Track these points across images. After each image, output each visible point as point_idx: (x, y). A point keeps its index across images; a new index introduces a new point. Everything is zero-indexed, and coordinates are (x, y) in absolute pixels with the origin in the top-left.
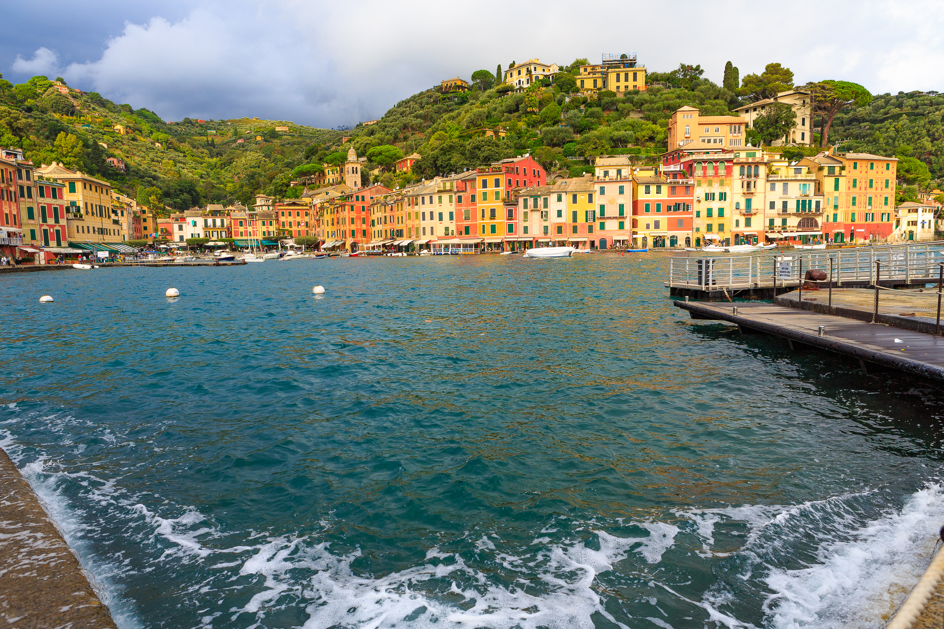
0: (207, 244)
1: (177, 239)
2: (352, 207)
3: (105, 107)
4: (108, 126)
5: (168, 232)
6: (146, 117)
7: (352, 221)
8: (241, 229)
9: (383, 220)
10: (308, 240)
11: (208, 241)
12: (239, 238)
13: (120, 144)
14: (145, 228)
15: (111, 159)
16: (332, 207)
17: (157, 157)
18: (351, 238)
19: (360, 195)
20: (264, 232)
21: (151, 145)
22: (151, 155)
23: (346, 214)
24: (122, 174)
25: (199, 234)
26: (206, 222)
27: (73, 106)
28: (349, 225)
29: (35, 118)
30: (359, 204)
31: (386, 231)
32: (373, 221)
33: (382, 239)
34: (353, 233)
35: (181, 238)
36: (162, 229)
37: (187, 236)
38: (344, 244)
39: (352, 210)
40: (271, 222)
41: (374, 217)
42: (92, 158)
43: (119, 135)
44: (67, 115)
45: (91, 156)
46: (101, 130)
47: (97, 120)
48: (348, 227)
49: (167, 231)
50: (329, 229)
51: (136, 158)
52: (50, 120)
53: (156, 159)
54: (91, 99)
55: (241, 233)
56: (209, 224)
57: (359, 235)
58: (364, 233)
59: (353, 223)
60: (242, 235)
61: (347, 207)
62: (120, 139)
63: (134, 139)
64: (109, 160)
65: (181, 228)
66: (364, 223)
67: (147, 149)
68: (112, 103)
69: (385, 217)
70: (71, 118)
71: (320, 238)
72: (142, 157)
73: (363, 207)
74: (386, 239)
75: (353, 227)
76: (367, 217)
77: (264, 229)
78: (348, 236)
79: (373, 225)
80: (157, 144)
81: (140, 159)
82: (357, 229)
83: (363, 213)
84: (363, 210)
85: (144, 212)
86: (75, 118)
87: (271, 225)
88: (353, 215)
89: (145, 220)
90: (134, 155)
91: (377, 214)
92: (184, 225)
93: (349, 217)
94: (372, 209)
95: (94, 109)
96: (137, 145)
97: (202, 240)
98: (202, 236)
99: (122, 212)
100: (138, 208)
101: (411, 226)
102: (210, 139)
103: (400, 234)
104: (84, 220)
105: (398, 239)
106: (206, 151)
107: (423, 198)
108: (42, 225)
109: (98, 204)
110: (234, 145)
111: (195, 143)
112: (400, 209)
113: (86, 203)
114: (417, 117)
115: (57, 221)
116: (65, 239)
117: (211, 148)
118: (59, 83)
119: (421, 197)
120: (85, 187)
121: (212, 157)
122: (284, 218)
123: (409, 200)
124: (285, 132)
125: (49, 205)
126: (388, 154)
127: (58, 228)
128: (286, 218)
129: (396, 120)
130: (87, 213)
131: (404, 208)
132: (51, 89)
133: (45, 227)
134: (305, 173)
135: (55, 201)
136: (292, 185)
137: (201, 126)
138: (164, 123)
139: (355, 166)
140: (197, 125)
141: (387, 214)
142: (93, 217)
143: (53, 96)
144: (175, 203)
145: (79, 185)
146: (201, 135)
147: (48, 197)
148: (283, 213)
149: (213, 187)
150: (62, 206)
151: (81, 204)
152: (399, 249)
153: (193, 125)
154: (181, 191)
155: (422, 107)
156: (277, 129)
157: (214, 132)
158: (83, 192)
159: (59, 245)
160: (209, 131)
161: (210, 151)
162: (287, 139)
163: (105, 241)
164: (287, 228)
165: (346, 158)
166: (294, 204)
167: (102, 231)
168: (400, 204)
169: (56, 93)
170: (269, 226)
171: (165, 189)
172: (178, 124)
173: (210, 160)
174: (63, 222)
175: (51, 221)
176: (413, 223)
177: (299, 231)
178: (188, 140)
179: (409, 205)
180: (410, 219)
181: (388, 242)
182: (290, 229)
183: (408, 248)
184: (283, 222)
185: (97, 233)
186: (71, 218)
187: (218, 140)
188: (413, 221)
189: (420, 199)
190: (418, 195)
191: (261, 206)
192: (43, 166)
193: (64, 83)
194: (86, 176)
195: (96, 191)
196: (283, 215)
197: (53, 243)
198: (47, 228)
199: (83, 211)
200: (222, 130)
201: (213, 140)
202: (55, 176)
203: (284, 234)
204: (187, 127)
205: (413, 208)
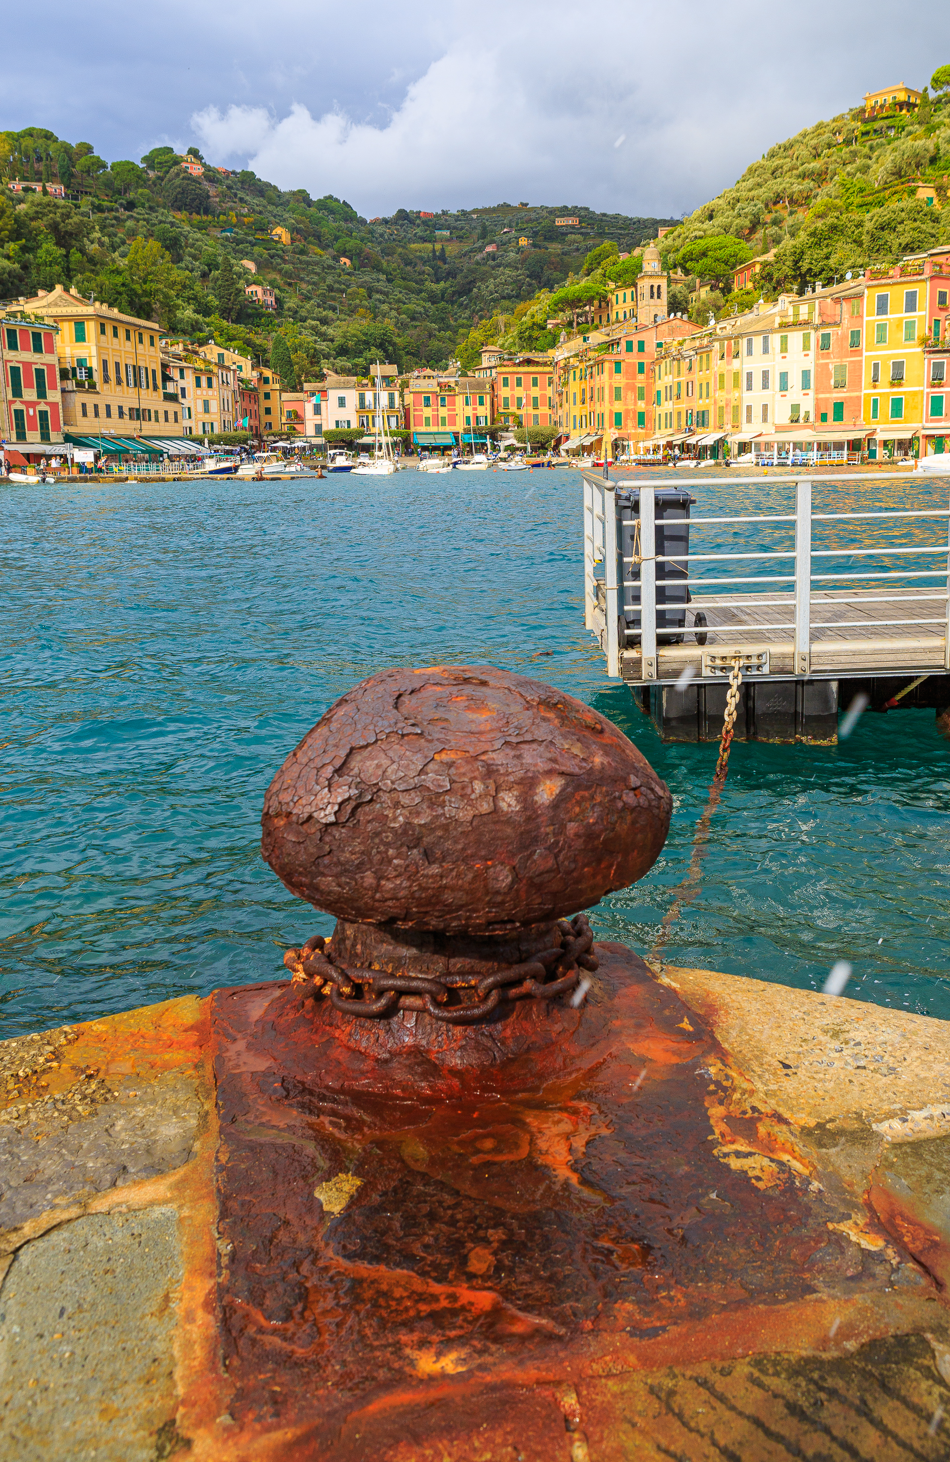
0: (360, 441)
1: (310, 430)
2: (618, 364)
3: (263, 196)
4: (262, 230)
5: (297, 418)
6: (332, 212)
7: (617, 394)
8: (427, 412)
9: (675, 391)
10: (537, 434)
11: (361, 434)
12: (423, 429)
13: (279, 261)
14: (268, 411)
15: (253, 288)
16: (582, 366)
17: (339, 283)
18: (613, 430)
19: (635, 339)
20: (468, 418)
21: (331, 262)
22: (329, 280)
23: (605, 380)
24: (269, 315)
25: (349, 422)
26: (362, 398)
27: (208, 197)
28: (611, 402)
29: (138, 220)
30: (633, 359)
31: (679, 413)
32: (659, 393)
33: (670, 431)
34: (618, 420)
35: (318, 428)
36: (289, 412)
37: (329, 426)
38: (600, 441)
39: (618, 370)
40: (481, 398)
41: (660, 385)
42: (220, 286)
43: (279, 246)
44: (198, 213)
45: (220, 282)
46: (251, 238)
47: (246, 220)
48: (606, 407)
49: (297, 416)
50: (577, 410)
51: (304, 286)
52: (161, 222)
53: (336, 286)
54: (242, 182)
55: (427, 419)
56: (367, 403)
57: (630, 423)
58: (641, 419)
59: (618, 397)
60: (428, 424)
61: (607, 365)
62: (280, 252)
63: (302, 252)
64: (249, 290)
65: (317, 410)
66: (641, 397)
67: (324, 268)
68: (275, 188)
69: (679, 384)
70: (205, 218)
71: (562, 430)
72: (314, 284)
73: (641, 365)
74: (679, 430)
75: (618, 407)
76: (649, 385)
77: (469, 411)
78: (607, 425)
79: (659, 404)
80: (343, 260)
81: (310, 287)
82: (627, 411)
83: (641, 377)
84: (641, 371)
85: (266, 381)
86: (210, 218)
87: (481, 404)
88: (620, 380)
89: (267, 396)
90: (302, 279)
91: (665, 380)
92: (323, 404)
93: (611, 386)
94: (657, 368)
95: (241, 200)
96: (308, 263)
97: (350, 434)
98: (354, 425)
99: (210, 381)
100: (255, 374)
101: (723, 404)
102: (438, 246)
103: (702, 419)
104: (98, 393)
105: (699, 430)
106: (427, 268)
107: (750, 342)
108: (11, 402)
109: (131, 362)
110: (479, 257)
111: (411, 256)
112: (704, 367)
113: (105, 362)
114: (803, 176)
115: (42, 394)
116: (57, 428)
117: (440, 263)
118: (191, 158)
119: (745, 340)
120: (103, 332)
121: (438, 281)
122: (508, 389)
123: (722, 346)
124: (573, 227)
125: (27, 365)
126: (719, 254)
127: (42, 407)
128: (512, 389)
129: (760, 185)
130: (106, 380)
131: (712, 363)
132: (174, 170)
133: (18, 406)
134: (573, 301)
135: (37, 356)
136: (549, 326)
137: (425, 223)
138: (363, 222)
139: (656, 282)
140: (418, 221)
141: (682, 379)
142: (118, 388)
143: (177, 182)
144: (356, 365)
145: (91, 328)
146: (424, 240)
147: (25, 348)
148: (506, 380)
149: (431, 336)
150: (51, 367)
151: (94, 363)
152: (700, 453)
153: (412, 222)
154: (366, 343)
155: (817, 156)
156: (560, 222)
157: (446, 233)
158: (98, 341)
159: (45, 437)
160: (438, 233)
161: (436, 269)
162: (575, 241)
163: (143, 433)
164: (513, 409)
165: (640, 268)
166: (529, 362)
167: (138, 414)
168: (704, 356)
169: (182, 176)
170: (478, 406)
171: (339, 341)
172: (385, 221)
173: (434, 286)
174: (54, 396)
175: (30, 394)
176: (728, 396)
177: (536, 416)
178: (400, 250)
179: (722, 357)
180: (722, 387)
181: (678, 439)
182: (518, 412)
183: (716, 450)
184: (506, 399)
185: (127, 417)
186: (70, 389)
187: (451, 249)
188: (728, 392)
189: (744, 342)
190: (740, 336)
191: (490, 368)
192: (41, 293)
193: (200, 158)
194: (104, 309)
195: (128, 338)
196: (506, 384)
197: (33, 436)
198: (23, 407)
199: (97, 377)
200: (462, 228)
201: (443, 249)
202: (54, 311)
203: (507, 421)
204: (402, 226)
205: (729, 363)
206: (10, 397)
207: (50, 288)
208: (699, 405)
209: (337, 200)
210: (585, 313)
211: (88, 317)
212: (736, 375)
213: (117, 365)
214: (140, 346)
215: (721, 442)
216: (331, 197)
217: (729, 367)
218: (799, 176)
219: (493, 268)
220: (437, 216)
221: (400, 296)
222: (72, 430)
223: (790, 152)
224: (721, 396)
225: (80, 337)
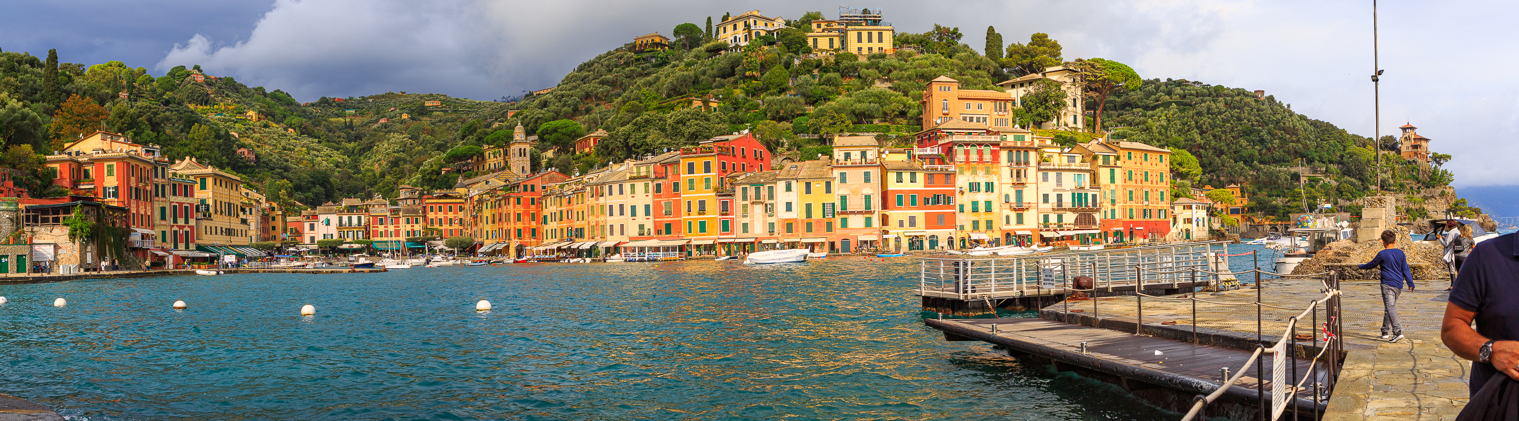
0: (340, 247)
1: (307, 240)
2: (519, 199)
3: (238, 92)
4: (240, 113)
5: (299, 233)
6: (279, 100)
7: (518, 218)
8: (381, 228)
9: (558, 216)
10: (462, 242)
11: (342, 243)
12: (379, 239)
13: (251, 132)
14: (274, 228)
15: (242, 150)
16: (493, 200)
17: (289, 144)
18: (516, 240)
19: (529, 184)
20: (408, 232)
21: (283, 132)
22: (283, 143)
23: (511, 209)
24: (252, 167)
25: (332, 235)
26: (341, 219)
27: (208, 94)
28: (515, 223)
29: (172, 111)
30: (528, 196)
31: (562, 230)
32: (545, 217)
33: (556, 240)
34: (519, 233)
35: (312, 239)
36: (292, 229)
37: (319, 237)
38: (508, 247)
39: (519, 203)
40: (417, 219)
41: (546, 212)
42: (223, 149)
43: (251, 122)
44: (201, 105)
45: (222, 147)
46: (233, 118)
47: (230, 107)
48: (512, 226)
49: (297, 231)
50: (488, 227)
51: (267, 147)
52: (185, 111)
53: (288, 146)
54: (226, 84)
55: (381, 233)
56: (344, 223)
57: (527, 236)
58: (534, 233)
59: (519, 220)
60: (381, 236)
61: (512, 199)
62: (252, 127)
63: (266, 126)
64: (240, 151)
65: (312, 228)
66: (533, 220)
67: (279, 136)
68: (245, 87)
69: (561, 212)
70: (205, 107)
71: (478, 240)
72: (274, 145)
73: (533, 199)
74: (562, 240)
75: (519, 225)
76: (538, 212)
77: (409, 227)
78: (512, 237)
79: (546, 223)
80: (290, 130)
81: (271, 148)
82: (525, 228)
83: (533, 207)
84: (533, 203)
85: (273, 209)
86: (208, 107)
87: (417, 223)
88: (520, 209)
89: (273, 219)
90: (265, 143)
91: (550, 208)
92: (316, 224)
93: (514, 213)
94: (544, 202)
95: (227, 95)
96: (270, 133)
97: (335, 242)
98: (335, 237)
99: (251, 210)
100: (267, 205)
101: (594, 224)
102: (348, 120)
103: (580, 233)
104: (212, 220)
105: (577, 240)
106: (343, 134)
107: (610, 187)
108: (172, 226)
109: (227, 201)
110: (375, 126)
111: (331, 126)
112: (580, 202)
113: (216, 201)
114: (603, 83)
115: (187, 222)
116: (193, 241)
117: (350, 131)
118: (196, 72)
119: (607, 186)
120: (215, 184)
121: (350, 141)
122: (433, 213)
123: (592, 189)
124: (437, 107)
125: (181, 204)
126: (564, 130)
127: (187, 229)
128: (436, 213)
129: (576, 87)
130: (216, 212)
131: (586, 200)
132: (188, 79)
133: (175, 228)
134: (461, 157)
135: (186, 199)
136: (443, 172)
137: (338, 105)
138: (299, 105)
139: (523, 147)
140: (334, 104)
141: (563, 208)
142: (221, 217)
143: (189, 86)
144: (307, 198)
145: (210, 181)
146: (338, 116)
147: (180, 195)
148: (432, 207)
149: (350, 177)
150: (192, 205)
151: (210, 202)
152: (579, 253)
153: (330, 105)
154: (313, 183)
155: (610, 71)
156: (427, 104)
157: (353, 112)
158: (213, 189)
159: (187, 247)
160: (348, 111)
161: (348, 134)
162: (438, 116)
163: (233, 243)
164: (437, 226)
165: (512, 138)
166: (446, 196)
167: (230, 232)
168: (580, 195)
169: (192, 82)
170: (415, 224)
171: (296, 182)
172: (313, 105)
173: (348, 145)
174: (192, 222)
175: (181, 221)
176: (597, 219)
177: (451, 231)
178: (324, 122)
179: (592, 196)
180: (593, 214)
181: (564, 245)
182: (440, 228)
183: (591, 252)
184: (432, 220)
185: (224, 234)
186: (200, 217)
187: (357, 121)
188: (597, 217)
189: (607, 188)
190: (604, 183)
191: (406, 199)
192: (177, 162)
193: (200, 71)
194: (217, 171)
195: (226, 187)
196: (432, 211)
197: (182, 246)
198: (177, 229)
199: (211, 210)
200: (363, 108)
201: (351, 122)
202: (188, 172)
203: (432, 234)
204: (323, 107)
205: (597, 200)
206: (172, 223)
207: (183, 159)
208: (578, 224)
209: (282, 92)
210: (467, 164)
211: (209, 175)
212: (602, 206)
213: (221, 202)
214: (231, 191)
215: (594, 247)
216: (278, 91)
217: (597, 202)
218: (599, 83)
219: (386, 133)
220: (346, 100)
221: (328, 152)
222: (200, 242)
223: (593, 68)
224: (593, 220)
225: (203, 187)
